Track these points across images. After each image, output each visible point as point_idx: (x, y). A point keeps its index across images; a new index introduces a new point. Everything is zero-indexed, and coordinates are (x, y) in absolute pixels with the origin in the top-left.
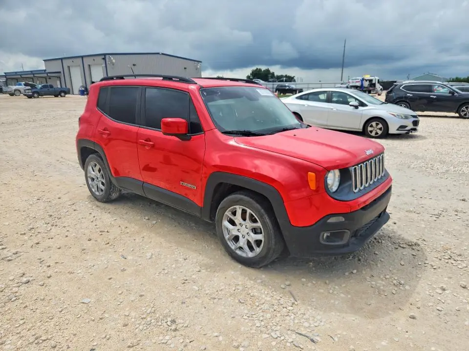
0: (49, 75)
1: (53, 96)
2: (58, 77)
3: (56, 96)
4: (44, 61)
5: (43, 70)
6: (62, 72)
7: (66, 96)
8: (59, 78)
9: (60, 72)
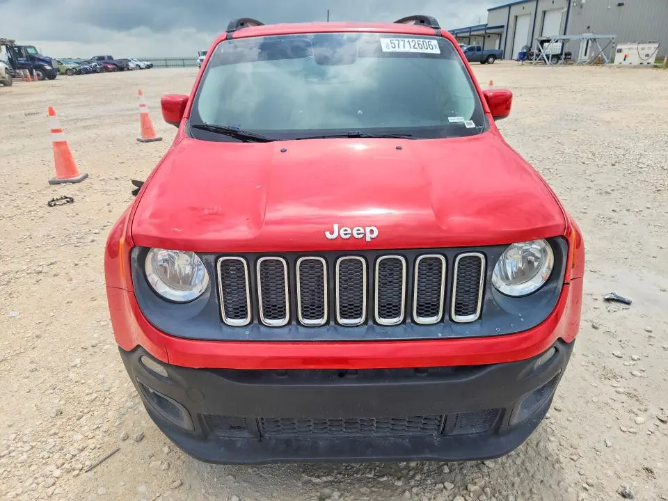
0: (488, 31)
1: (479, 63)
2: (498, 34)
3: (483, 63)
4: (489, 10)
5: (482, 25)
6: (506, 27)
7: (496, 61)
8: (500, 35)
9: (503, 27)
